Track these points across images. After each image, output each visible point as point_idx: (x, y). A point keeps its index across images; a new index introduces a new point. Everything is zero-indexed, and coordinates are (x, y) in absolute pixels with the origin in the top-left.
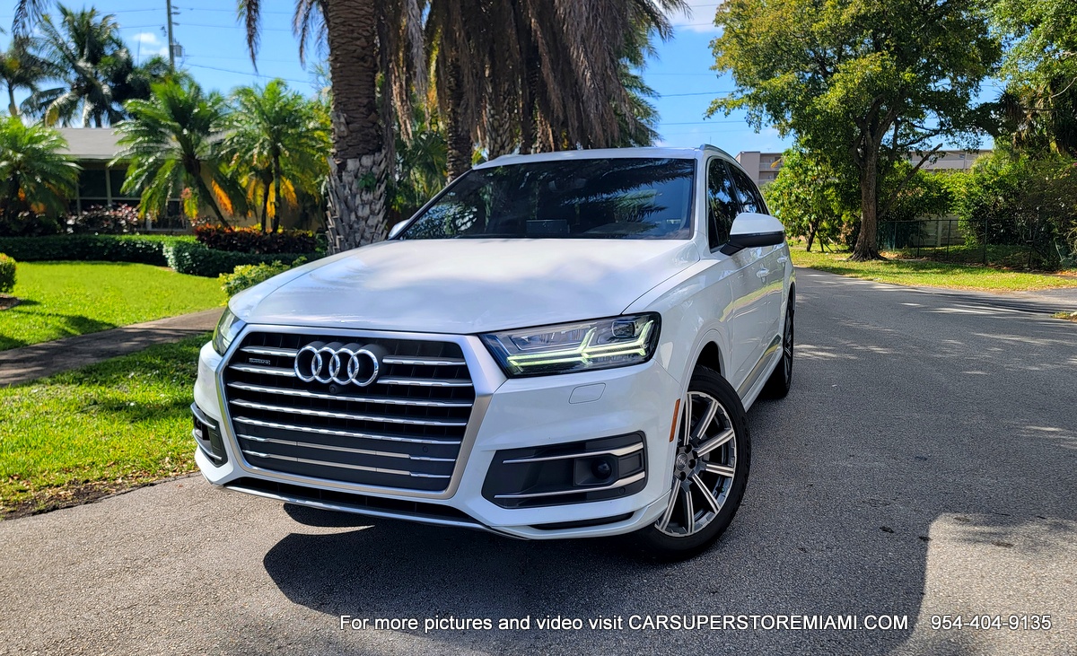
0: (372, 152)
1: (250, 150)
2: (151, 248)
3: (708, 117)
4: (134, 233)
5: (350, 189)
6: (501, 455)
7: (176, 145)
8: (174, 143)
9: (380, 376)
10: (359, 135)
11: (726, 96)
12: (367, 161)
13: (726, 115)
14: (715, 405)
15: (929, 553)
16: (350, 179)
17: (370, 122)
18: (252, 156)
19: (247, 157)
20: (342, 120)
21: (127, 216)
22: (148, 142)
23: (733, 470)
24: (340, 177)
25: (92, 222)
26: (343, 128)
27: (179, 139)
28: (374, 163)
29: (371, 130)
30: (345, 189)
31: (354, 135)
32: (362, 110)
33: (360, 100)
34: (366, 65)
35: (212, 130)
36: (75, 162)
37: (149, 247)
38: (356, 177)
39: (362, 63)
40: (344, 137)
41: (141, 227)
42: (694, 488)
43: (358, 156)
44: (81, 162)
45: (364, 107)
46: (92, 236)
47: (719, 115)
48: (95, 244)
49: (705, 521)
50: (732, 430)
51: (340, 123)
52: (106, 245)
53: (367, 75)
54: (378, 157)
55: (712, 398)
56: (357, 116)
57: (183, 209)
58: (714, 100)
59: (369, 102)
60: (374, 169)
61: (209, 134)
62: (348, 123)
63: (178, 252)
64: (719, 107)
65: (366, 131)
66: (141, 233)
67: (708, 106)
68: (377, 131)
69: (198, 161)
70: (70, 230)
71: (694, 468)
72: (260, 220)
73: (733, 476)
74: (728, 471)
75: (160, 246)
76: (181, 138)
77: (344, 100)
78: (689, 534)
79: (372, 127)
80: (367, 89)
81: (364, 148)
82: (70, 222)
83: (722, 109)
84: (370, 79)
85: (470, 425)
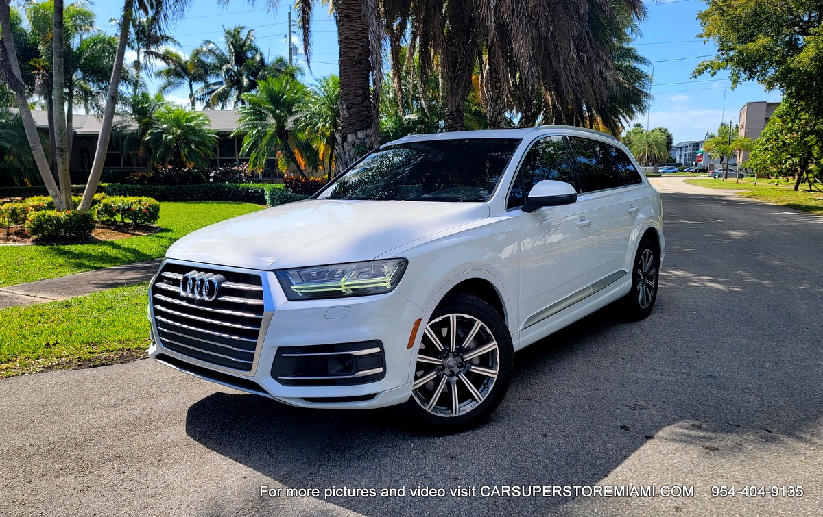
0: (365, 128)
1: (317, 124)
2: (257, 192)
3: (696, 77)
4: (249, 182)
5: (349, 155)
6: (281, 350)
7: (273, 121)
8: (271, 121)
9: (219, 295)
10: (356, 116)
11: (713, 58)
12: (361, 134)
13: (713, 74)
14: (478, 324)
15: (641, 448)
16: (349, 148)
17: (363, 106)
18: (318, 128)
19: (316, 128)
20: (345, 106)
21: (245, 170)
22: (254, 120)
23: (497, 372)
24: (343, 147)
25: (224, 174)
26: (345, 112)
27: (274, 117)
28: (366, 136)
29: (364, 112)
30: (345, 155)
31: (353, 116)
32: (358, 98)
33: (357, 92)
34: (362, 66)
35: (294, 110)
36: (215, 134)
37: (256, 192)
38: (353, 146)
39: (359, 65)
40: (346, 118)
41: (253, 177)
42: (460, 383)
43: (355, 132)
44: (218, 134)
45: (360, 96)
46: (223, 184)
47: (707, 75)
48: (224, 189)
49: (469, 407)
50: (495, 342)
51: (343, 109)
52: (230, 191)
53: (363, 74)
54: (369, 131)
55: (475, 319)
56: (355, 103)
57: (277, 166)
58: (701, 62)
59: (364, 93)
60: (366, 140)
61: (291, 114)
62: (348, 109)
63: (272, 196)
64: (706, 68)
65: (361, 113)
66: (254, 182)
67: (695, 67)
68: (370, 113)
69: (287, 131)
70: (211, 180)
71: (462, 369)
72: (327, 172)
73: (496, 376)
74: (493, 373)
75: (263, 191)
76: (276, 117)
77: (347, 92)
78: (454, 415)
79: (366, 110)
80: (362, 83)
81: (360, 126)
82: (212, 175)
83: (709, 70)
84: (365, 76)
85: (261, 329)
